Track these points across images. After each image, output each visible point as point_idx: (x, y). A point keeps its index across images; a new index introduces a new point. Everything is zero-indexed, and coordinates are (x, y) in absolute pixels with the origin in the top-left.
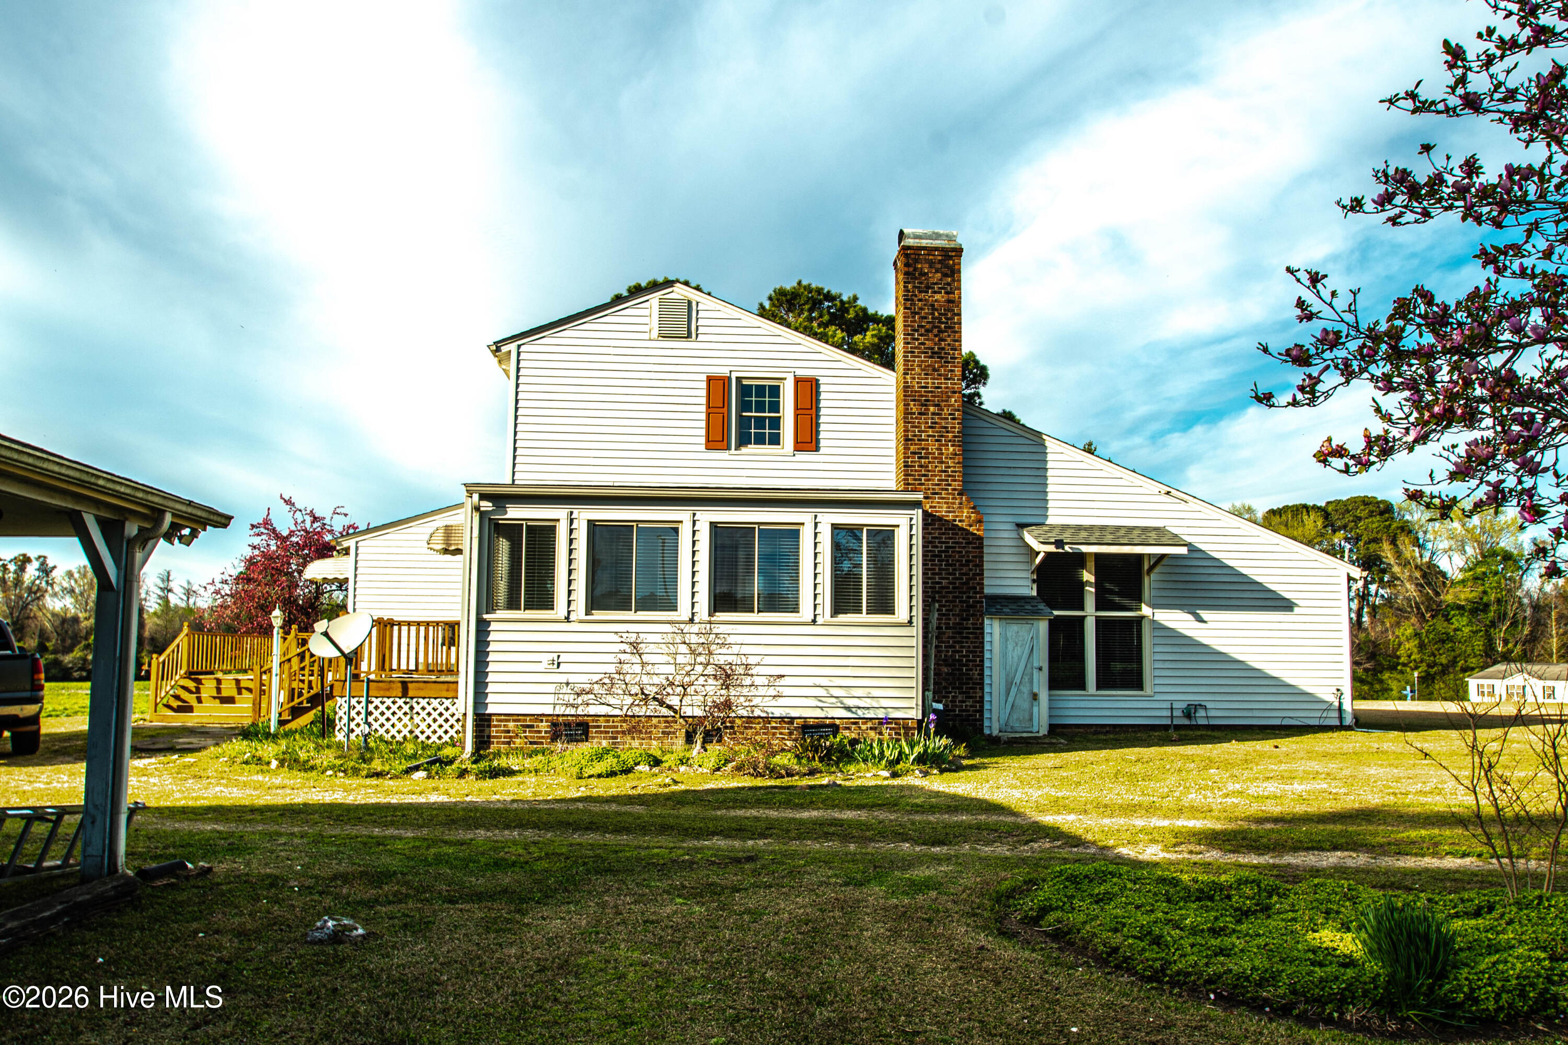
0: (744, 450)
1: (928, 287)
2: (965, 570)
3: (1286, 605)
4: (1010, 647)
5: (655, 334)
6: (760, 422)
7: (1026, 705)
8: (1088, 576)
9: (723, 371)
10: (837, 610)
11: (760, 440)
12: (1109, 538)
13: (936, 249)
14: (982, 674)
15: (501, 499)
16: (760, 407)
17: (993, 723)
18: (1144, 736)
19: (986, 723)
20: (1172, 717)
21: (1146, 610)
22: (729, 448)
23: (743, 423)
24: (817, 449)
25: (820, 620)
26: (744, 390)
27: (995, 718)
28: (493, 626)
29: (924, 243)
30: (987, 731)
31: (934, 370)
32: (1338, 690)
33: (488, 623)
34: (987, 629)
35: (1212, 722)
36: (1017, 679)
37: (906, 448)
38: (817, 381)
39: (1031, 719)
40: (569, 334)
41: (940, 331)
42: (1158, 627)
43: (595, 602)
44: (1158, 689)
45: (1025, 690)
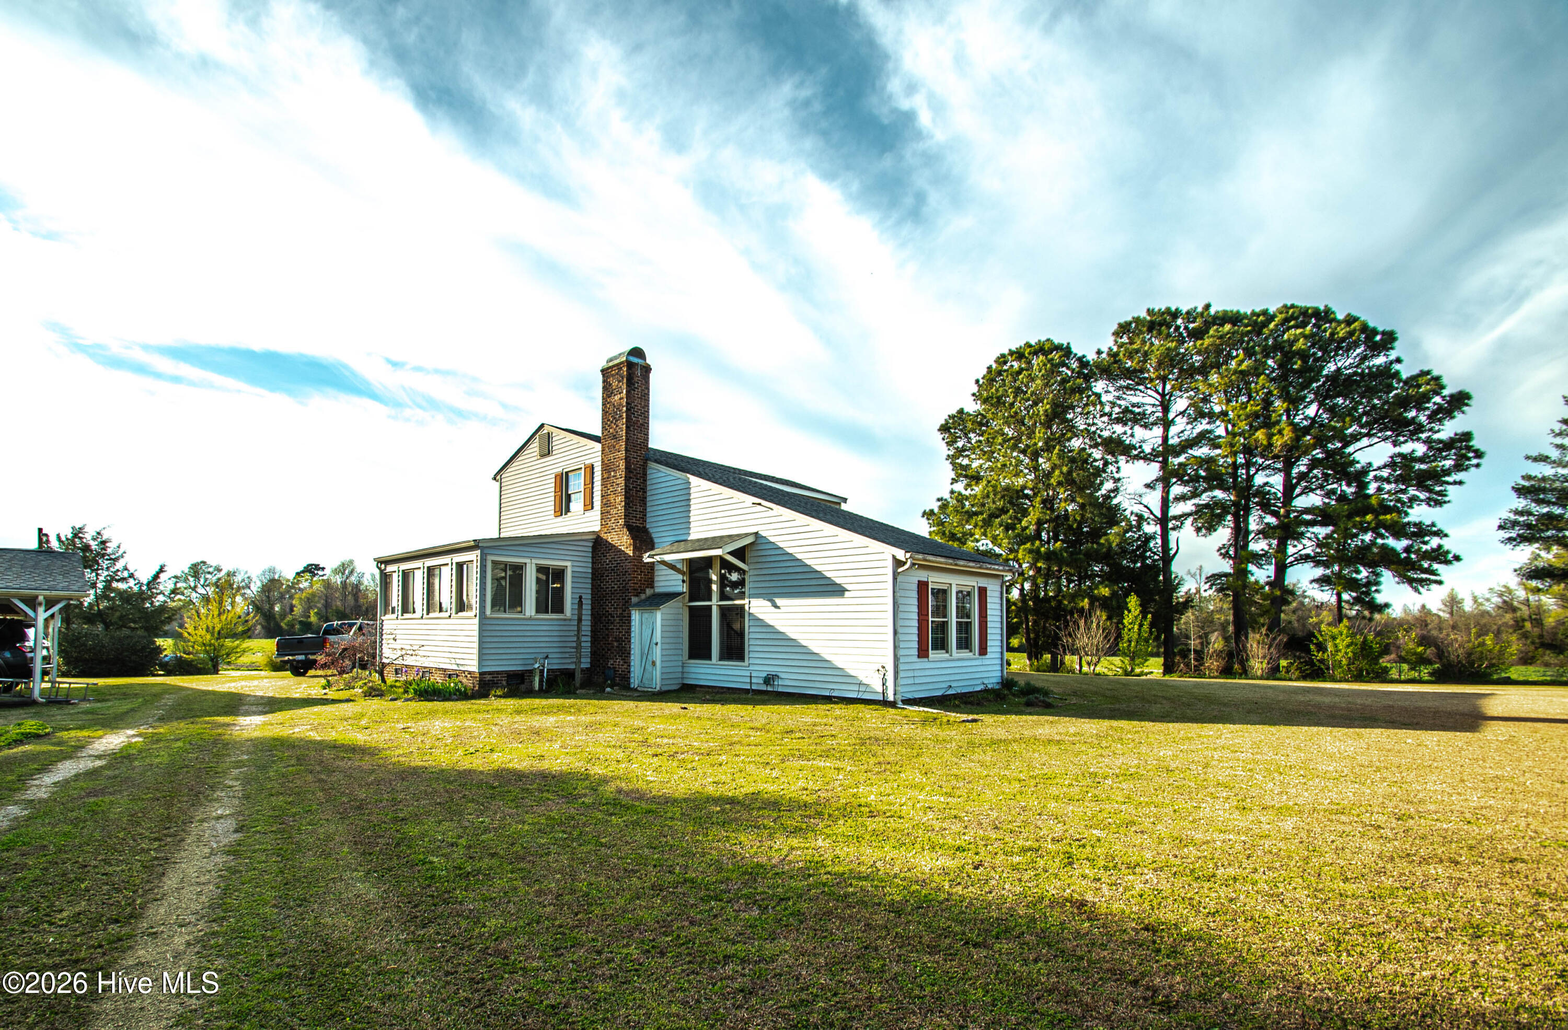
0: (569, 514)
1: (612, 393)
2: (624, 578)
3: (835, 590)
4: (644, 629)
5: (540, 456)
7: (650, 669)
8: (713, 574)
9: (560, 470)
13: (616, 365)
14: (630, 647)
17: (635, 682)
19: (631, 681)
20: (751, 683)
21: (745, 600)
22: (561, 512)
23: (569, 498)
24: (592, 508)
27: (635, 677)
29: (612, 363)
30: (632, 686)
31: (614, 447)
32: (883, 667)
34: (633, 618)
35: (780, 689)
36: (646, 651)
37: (603, 502)
38: (593, 465)
39: (652, 680)
40: (515, 465)
41: (616, 421)
42: (750, 613)
44: (752, 661)
45: (650, 659)
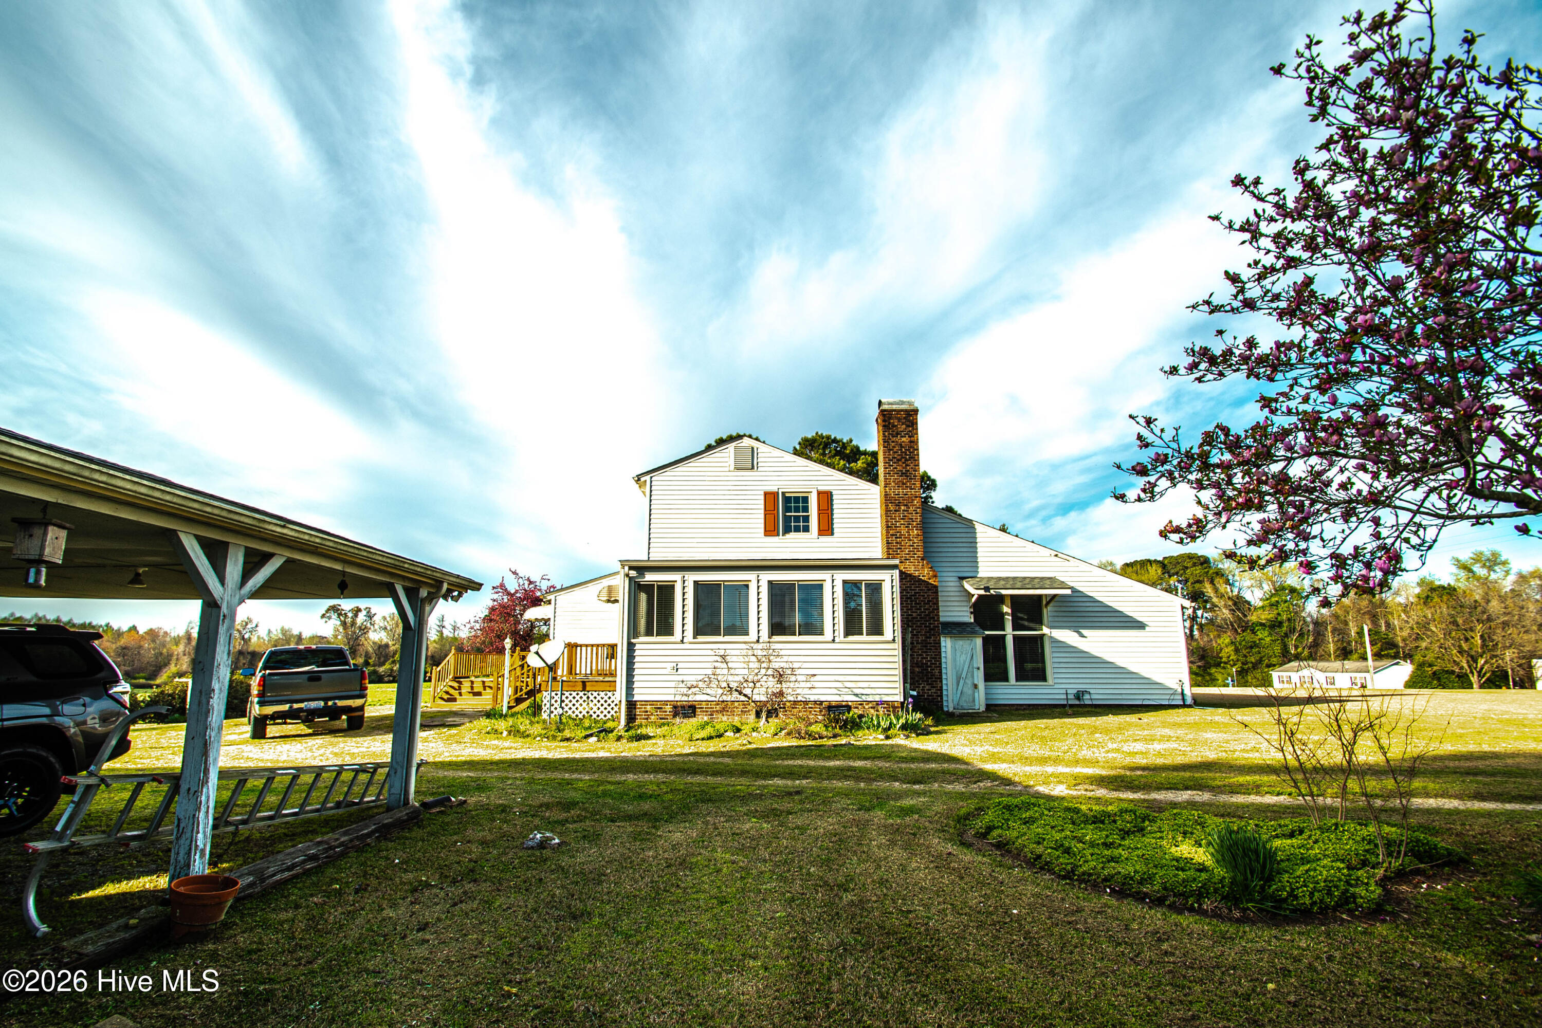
0: (787, 536)
1: (897, 434)
2: (927, 606)
3: (1141, 626)
4: (958, 655)
5: (732, 468)
6: (797, 519)
7: (970, 692)
8: (1006, 609)
9: (774, 489)
10: (848, 633)
11: (797, 529)
12: (1019, 585)
13: (902, 410)
14: (941, 672)
15: (641, 569)
16: (797, 510)
17: (950, 703)
18: (1049, 711)
19: (945, 704)
20: (1067, 699)
21: (1045, 630)
22: (778, 535)
23: (787, 519)
24: (832, 534)
25: (837, 640)
26: (787, 500)
27: (950, 701)
28: (637, 647)
29: (894, 407)
30: (945, 709)
31: (903, 484)
32: (1180, 681)
33: (634, 645)
34: (943, 644)
35: (1095, 702)
36: (964, 675)
37: (888, 532)
38: (831, 493)
39: (974, 701)
40: (681, 469)
41: (906, 460)
42: (1054, 641)
43: (698, 632)
44: (1056, 681)
45: (969, 682)
